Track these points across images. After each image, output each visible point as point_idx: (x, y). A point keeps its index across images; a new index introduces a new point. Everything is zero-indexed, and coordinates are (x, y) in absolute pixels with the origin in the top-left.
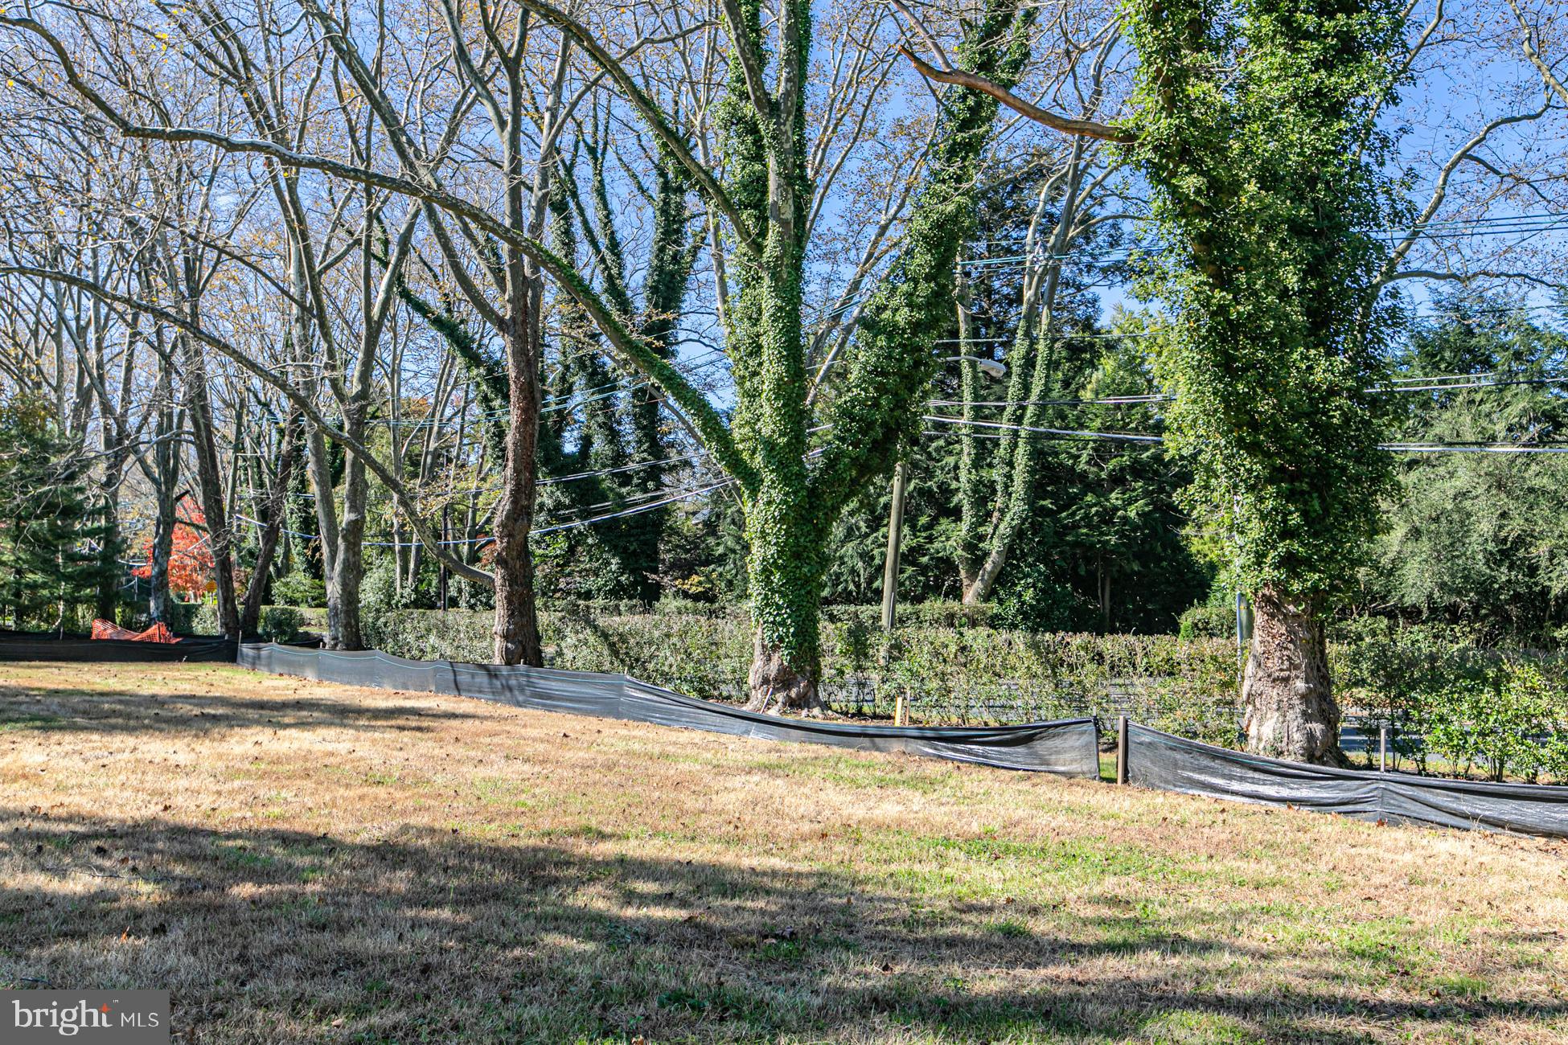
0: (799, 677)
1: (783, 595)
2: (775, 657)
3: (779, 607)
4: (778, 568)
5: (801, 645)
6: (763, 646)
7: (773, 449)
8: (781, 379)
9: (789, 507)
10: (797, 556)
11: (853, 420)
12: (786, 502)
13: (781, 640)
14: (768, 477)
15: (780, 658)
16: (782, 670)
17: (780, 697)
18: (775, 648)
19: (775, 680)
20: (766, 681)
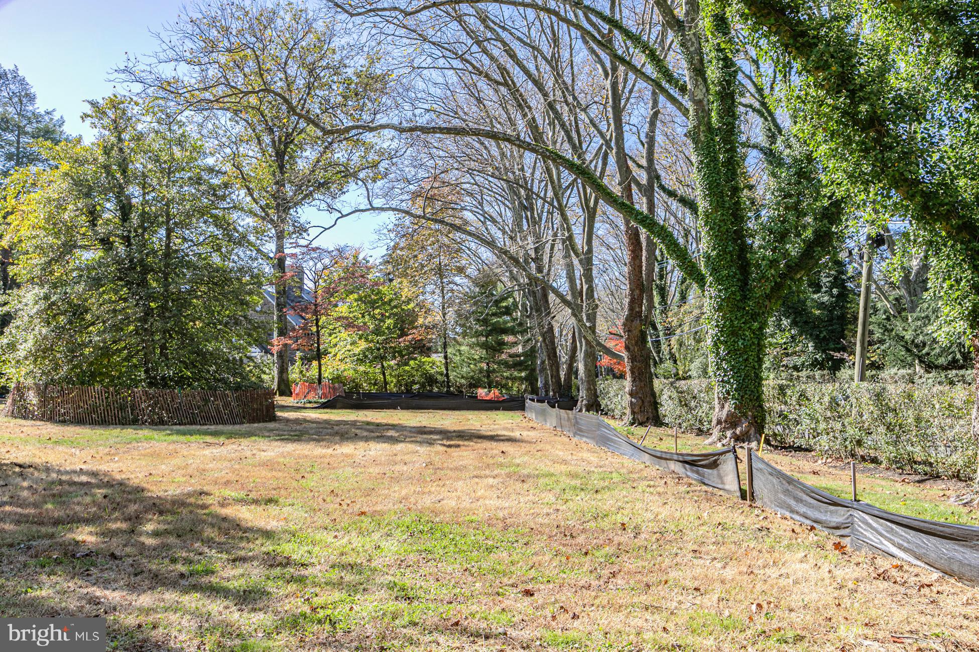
0: (743, 420)
1: (728, 362)
2: (726, 406)
3: (725, 371)
4: (721, 343)
5: (742, 397)
6: (719, 398)
7: (709, 259)
8: (707, 211)
9: (723, 300)
10: (734, 333)
11: (771, 233)
12: (720, 297)
13: (728, 393)
14: (709, 279)
15: (729, 406)
16: (730, 415)
17: (729, 434)
18: (726, 399)
19: (726, 421)
20: (719, 422)
